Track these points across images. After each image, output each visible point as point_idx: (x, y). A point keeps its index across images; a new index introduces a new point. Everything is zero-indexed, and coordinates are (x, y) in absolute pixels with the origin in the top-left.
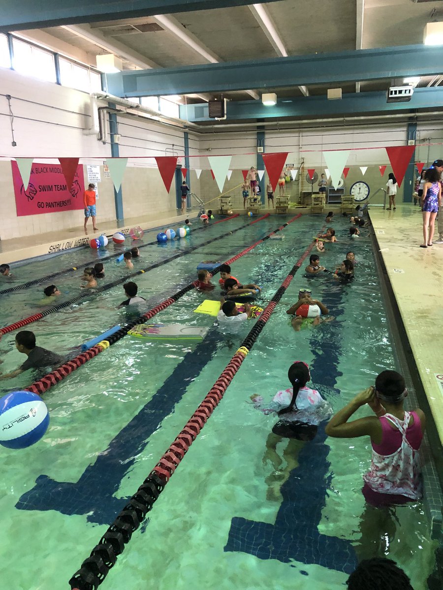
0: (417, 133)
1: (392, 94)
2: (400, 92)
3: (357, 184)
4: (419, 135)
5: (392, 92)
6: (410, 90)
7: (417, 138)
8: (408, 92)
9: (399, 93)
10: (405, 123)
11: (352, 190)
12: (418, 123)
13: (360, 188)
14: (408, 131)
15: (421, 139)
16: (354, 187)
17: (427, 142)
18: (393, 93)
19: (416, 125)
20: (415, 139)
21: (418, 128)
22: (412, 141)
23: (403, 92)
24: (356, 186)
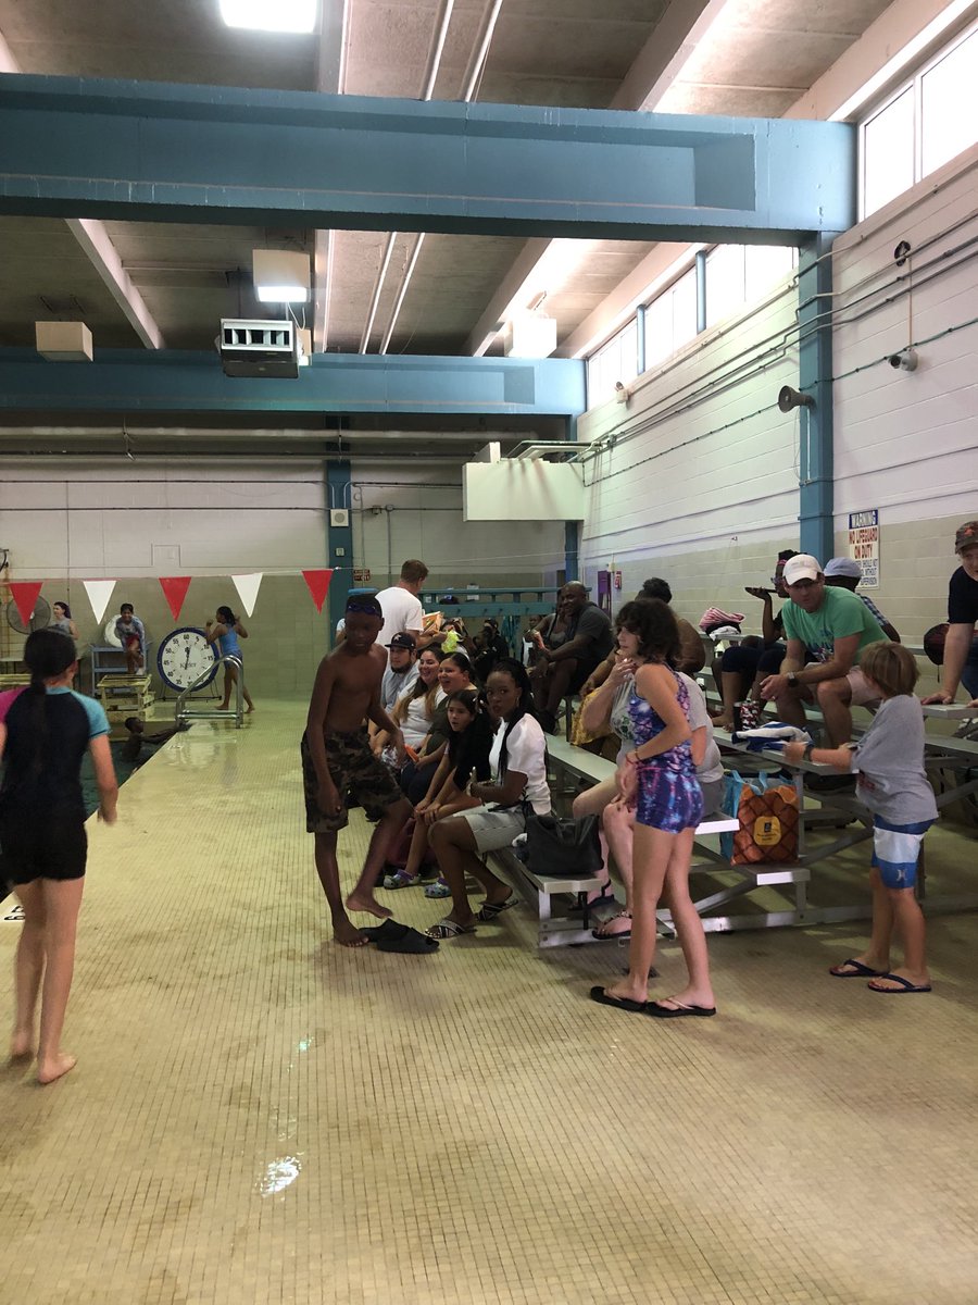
0: (354, 490)
1: (229, 340)
2: (258, 336)
3: (180, 637)
4: (358, 497)
5: (228, 332)
6: (286, 333)
7: (355, 504)
8: (280, 338)
9: (253, 341)
10: (317, 461)
11: (165, 656)
12: (354, 461)
13: (188, 650)
14: (327, 484)
15: (366, 506)
16: (170, 645)
17: (382, 518)
18: (235, 337)
19: (346, 467)
20: (349, 506)
21: (354, 478)
22: (340, 511)
23: (267, 338)
24: (176, 641)
